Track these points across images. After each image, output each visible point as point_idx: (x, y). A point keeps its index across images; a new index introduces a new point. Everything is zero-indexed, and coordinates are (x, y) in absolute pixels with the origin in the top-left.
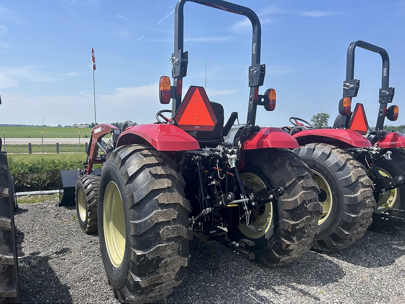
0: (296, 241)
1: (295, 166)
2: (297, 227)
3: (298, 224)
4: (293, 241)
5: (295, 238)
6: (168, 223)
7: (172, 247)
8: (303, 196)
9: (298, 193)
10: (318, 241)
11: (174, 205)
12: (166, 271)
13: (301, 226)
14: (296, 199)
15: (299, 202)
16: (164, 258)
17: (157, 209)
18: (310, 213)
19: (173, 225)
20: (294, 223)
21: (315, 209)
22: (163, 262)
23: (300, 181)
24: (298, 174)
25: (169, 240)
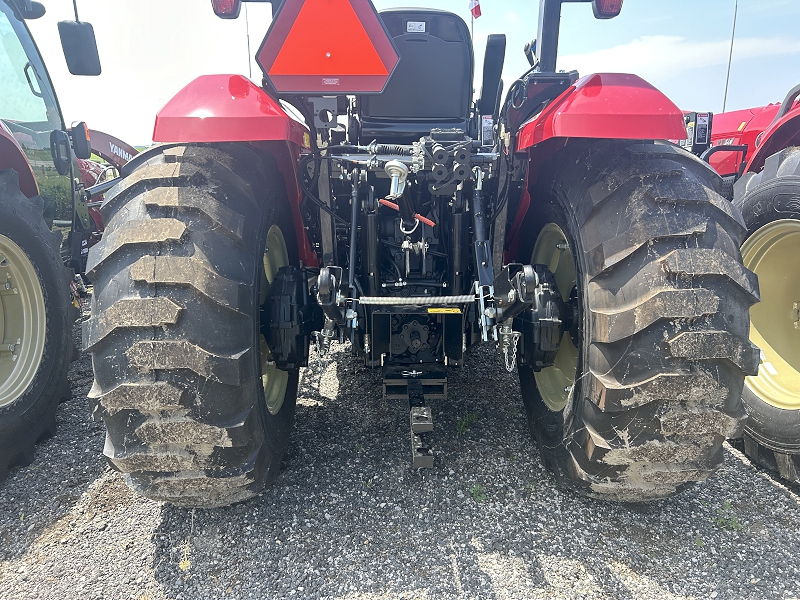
0: (627, 444)
1: (664, 203)
2: (624, 403)
3: (628, 394)
4: (617, 442)
5: (624, 435)
6: (156, 331)
7: (160, 394)
8: (658, 303)
9: (646, 290)
10: (793, 456)
11: (182, 289)
12: (166, 448)
13: (642, 399)
14: (630, 315)
15: (639, 325)
16: (149, 416)
17: (129, 294)
18: (685, 363)
19: (170, 338)
20: (616, 385)
21: (704, 351)
22: (144, 425)
23: (662, 255)
24: (663, 229)
25: (157, 375)
